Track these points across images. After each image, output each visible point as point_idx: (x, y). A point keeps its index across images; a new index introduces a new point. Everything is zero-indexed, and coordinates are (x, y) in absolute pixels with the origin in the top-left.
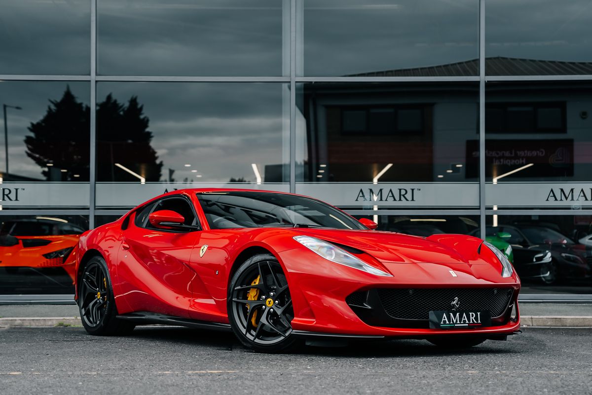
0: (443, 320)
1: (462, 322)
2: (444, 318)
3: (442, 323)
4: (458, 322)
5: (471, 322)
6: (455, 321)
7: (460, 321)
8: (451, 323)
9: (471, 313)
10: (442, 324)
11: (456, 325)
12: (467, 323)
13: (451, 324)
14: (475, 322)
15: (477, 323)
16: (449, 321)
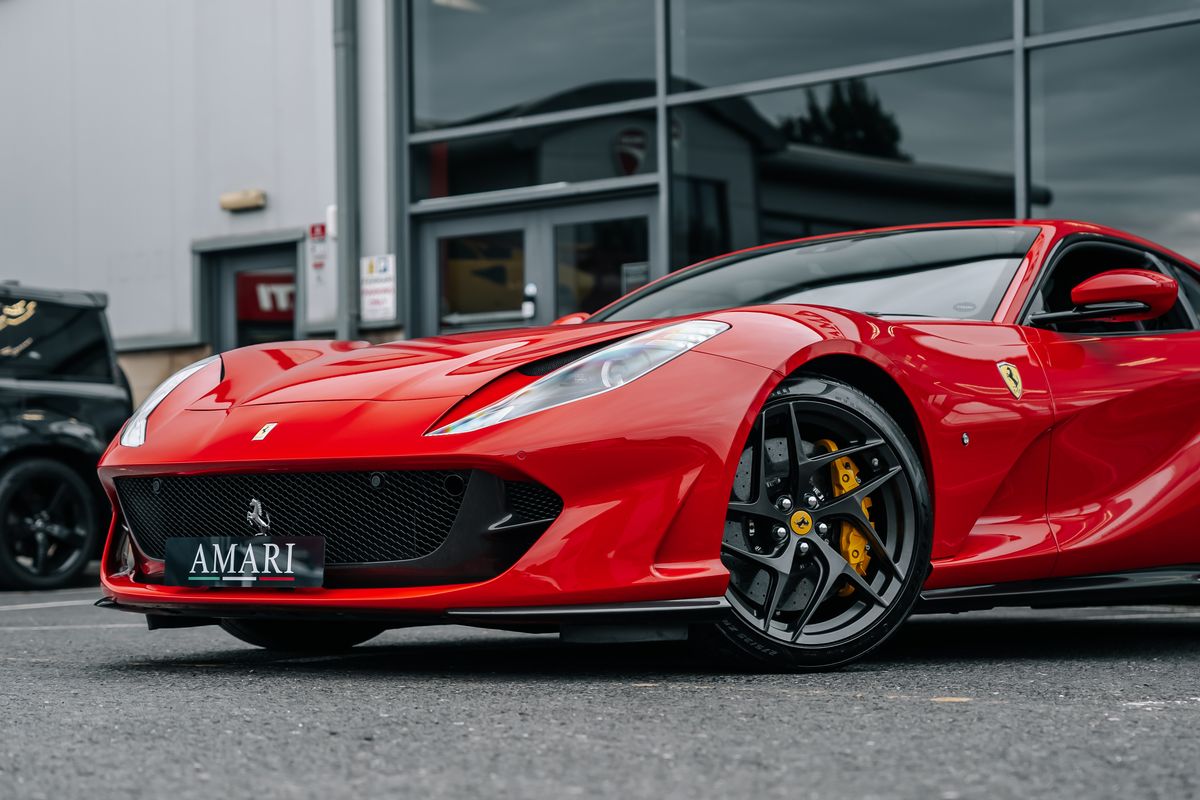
0: (196, 562)
1: (241, 571)
2: (199, 559)
3: (192, 571)
4: (232, 571)
5: (266, 571)
6: (223, 567)
7: (237, 568)
8: (215, 571)
9: (268, 546)
10: (193, 575)
11: (224, 579)
12: (254, 575)
13: (215, 575)
14: (278, 571)
15: (283, 575)
16: (210, 568)
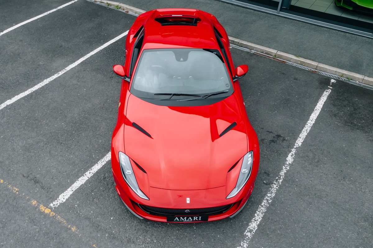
2: (177, 219)
5: (194, 220)
7: (187, 220)
9: (194, 217)
10: (175, 221)
11: (184, 221)
12: (191, 220)
14: (197, 220)
16: (180, 220)
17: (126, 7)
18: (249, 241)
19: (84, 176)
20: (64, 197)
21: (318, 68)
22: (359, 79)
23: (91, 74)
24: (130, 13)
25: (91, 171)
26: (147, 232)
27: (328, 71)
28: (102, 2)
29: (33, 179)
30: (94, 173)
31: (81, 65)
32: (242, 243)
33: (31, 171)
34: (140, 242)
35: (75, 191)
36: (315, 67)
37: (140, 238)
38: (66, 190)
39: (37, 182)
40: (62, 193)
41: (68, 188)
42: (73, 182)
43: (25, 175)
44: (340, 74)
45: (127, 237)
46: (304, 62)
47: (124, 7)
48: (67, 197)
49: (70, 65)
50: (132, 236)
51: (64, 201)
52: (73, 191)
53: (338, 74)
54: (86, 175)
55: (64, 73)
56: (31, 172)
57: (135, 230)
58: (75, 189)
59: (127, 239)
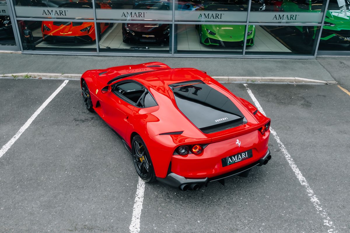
17: (37, 75)
18: (310, 187)
19: (136, 203)
20: (135, 227)
21: (230, 80)
22: (259, 79)
23: (53, 128)
24: (44, 78)
25: (139, 196)
26: (238, 217)
27: (237, 80)
28: (5, 76)
29: (85, 228)
30: (143, 196)
31: (34, 124)
32: (307, 190)
33: (74, 222)
34: (241, 226)
35: (141, 217)
36: (228, 80)
37: (238, 224)
38: (131, 221)
39: (91, 229)
40: (129, 225)
41: (131, 218)
42: (131, 212)
43: (70, 229)
44: (246, 80)
45: (227, 229)
46: (218, 78)
47: (34, 75)
48: (138, 226)
49: (22, 128)
50: (231, 226)
51: (139, 230)
52: (139, 219)
53: (244, 80)
54: (136, 201)
55: (21, 135)
56: (74, 224)
57: (228, 220)
58: (139, 216)
59: (229, 230)
